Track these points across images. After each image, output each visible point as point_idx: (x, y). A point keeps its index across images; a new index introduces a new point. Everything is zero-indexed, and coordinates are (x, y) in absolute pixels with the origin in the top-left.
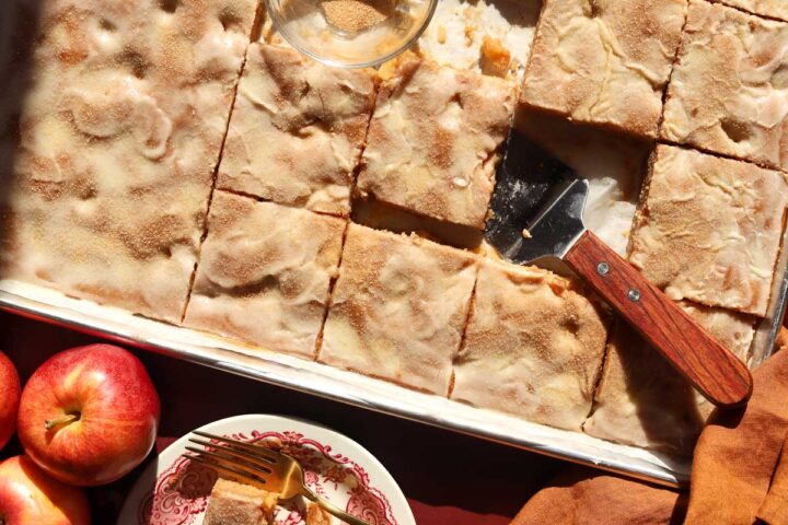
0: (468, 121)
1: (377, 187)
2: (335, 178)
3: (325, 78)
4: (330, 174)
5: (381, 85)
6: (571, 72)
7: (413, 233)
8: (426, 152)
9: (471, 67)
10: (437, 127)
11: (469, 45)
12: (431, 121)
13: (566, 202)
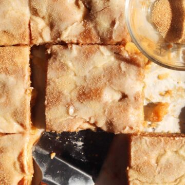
0: (111, 107)
1: (55, 58)
2: (54, 30)
3: (116, 8)
4: (56, 26)
5: (121, 46)
6: (157, 163)
7: (33, 88)
8: (85, 85)
9: (147, 99)
10: (103, 88)
11: (161, 95)
12: (106, 84)
13: (77, 175)
